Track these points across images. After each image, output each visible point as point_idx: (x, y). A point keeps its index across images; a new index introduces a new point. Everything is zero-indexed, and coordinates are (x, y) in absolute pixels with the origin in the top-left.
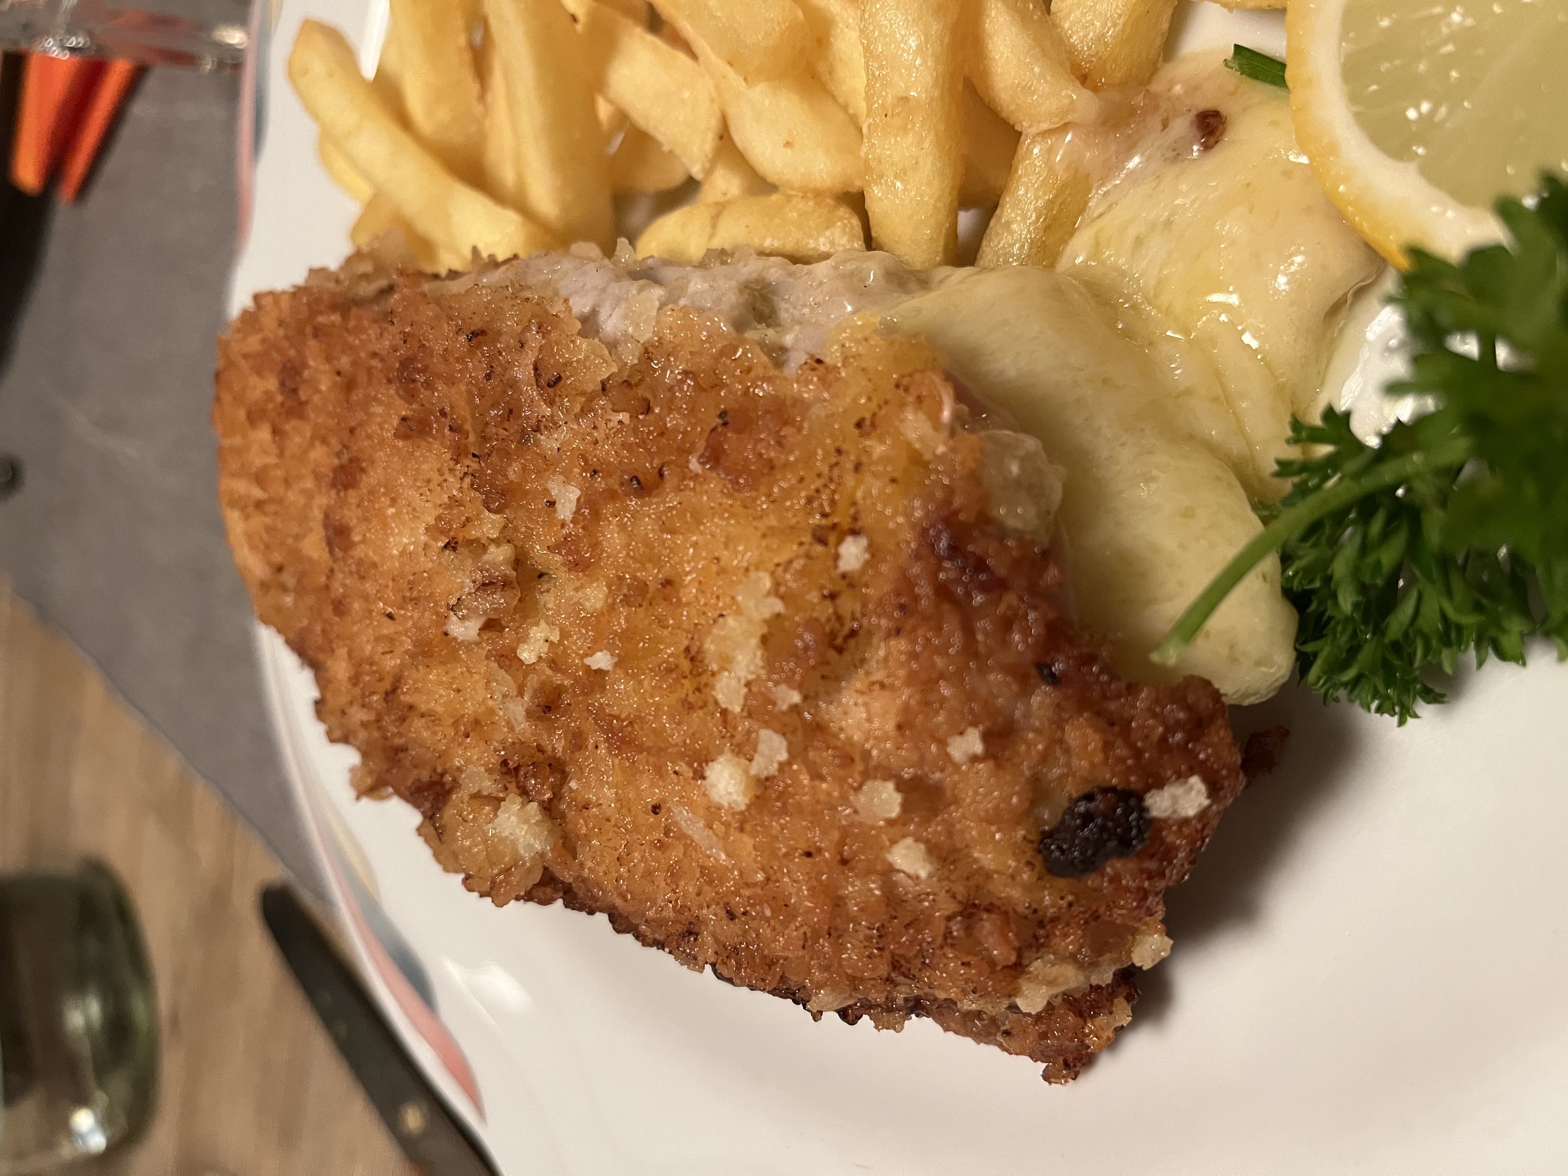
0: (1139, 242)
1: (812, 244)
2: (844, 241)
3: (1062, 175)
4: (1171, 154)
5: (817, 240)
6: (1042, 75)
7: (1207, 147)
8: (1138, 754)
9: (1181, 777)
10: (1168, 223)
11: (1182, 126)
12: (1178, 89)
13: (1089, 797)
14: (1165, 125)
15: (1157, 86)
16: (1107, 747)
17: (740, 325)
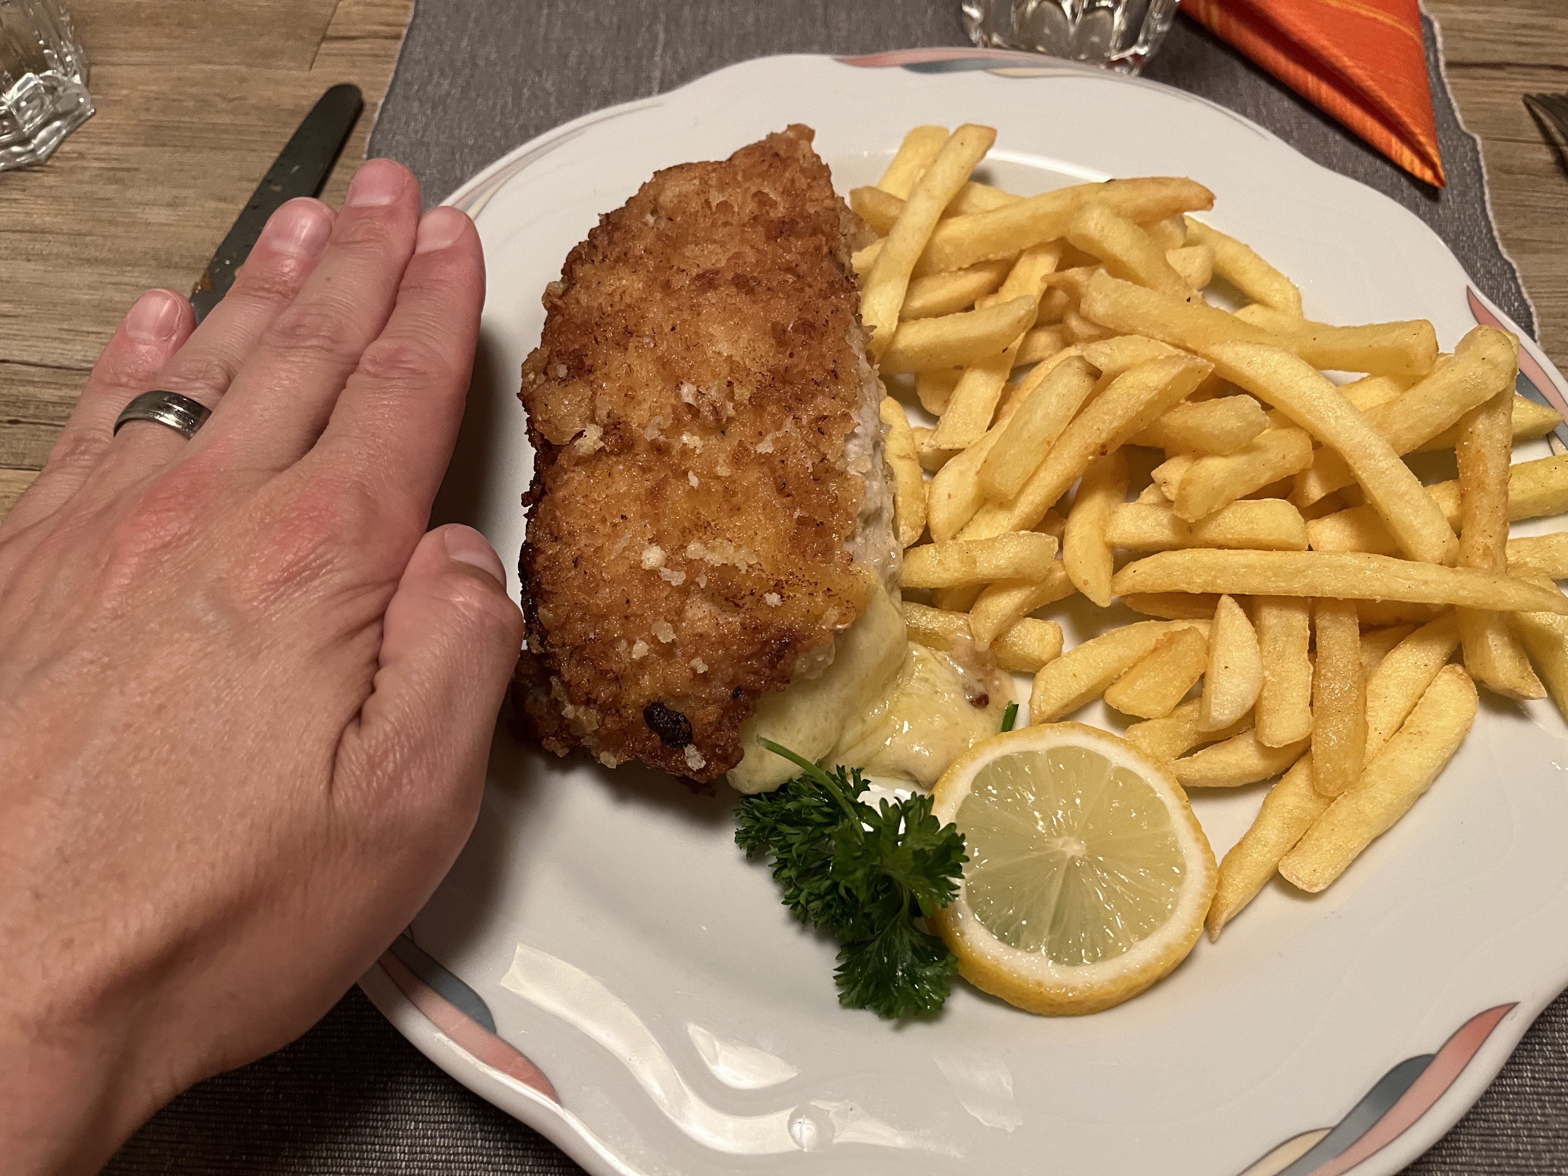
0: (926, 680)
1: (902, 523)
2: (906, 539)
3: (951, 637)
4: (967, 686)
5: (905, 525)
6: (993, 624)
7: (971, 702)
8: (709, 737)
9: (704, 757)
10: (936, 692)
11: (980, 688)
12: (997, 683)
13: (686, 721)
14: (980, 681)
15: (997, 672)
16: (710, 724)
17: (861, 515)
